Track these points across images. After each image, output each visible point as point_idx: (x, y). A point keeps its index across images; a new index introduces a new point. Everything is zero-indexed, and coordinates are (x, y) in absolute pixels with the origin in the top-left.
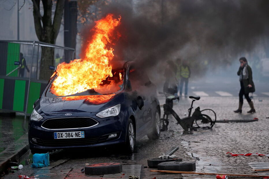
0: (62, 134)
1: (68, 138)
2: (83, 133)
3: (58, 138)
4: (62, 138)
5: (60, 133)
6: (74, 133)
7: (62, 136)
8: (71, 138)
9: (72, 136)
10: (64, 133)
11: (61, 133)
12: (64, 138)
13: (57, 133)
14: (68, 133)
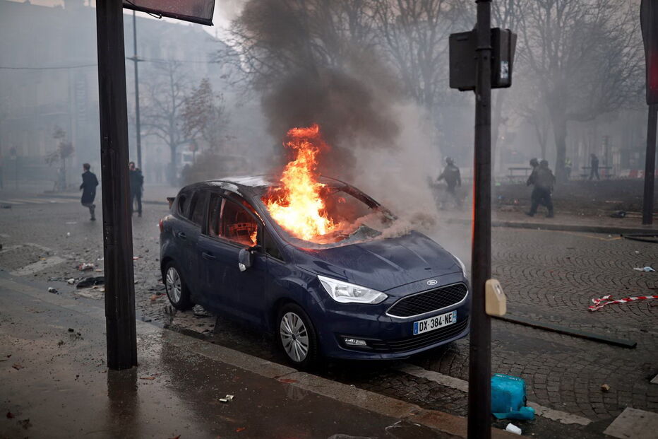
0: (426, 324)
1: (435, 328)
2: (455, 315)
3: (419, 333)
4: (426, 331)
5: (423, 321)
6: (443, 316)
7: (426, 327)
8: (439, 327)
9: (441, 324)
10: (429, 320)
11: (425, 320)
12: (429, 329)
13: (419, 322)
14: (434, 318)
